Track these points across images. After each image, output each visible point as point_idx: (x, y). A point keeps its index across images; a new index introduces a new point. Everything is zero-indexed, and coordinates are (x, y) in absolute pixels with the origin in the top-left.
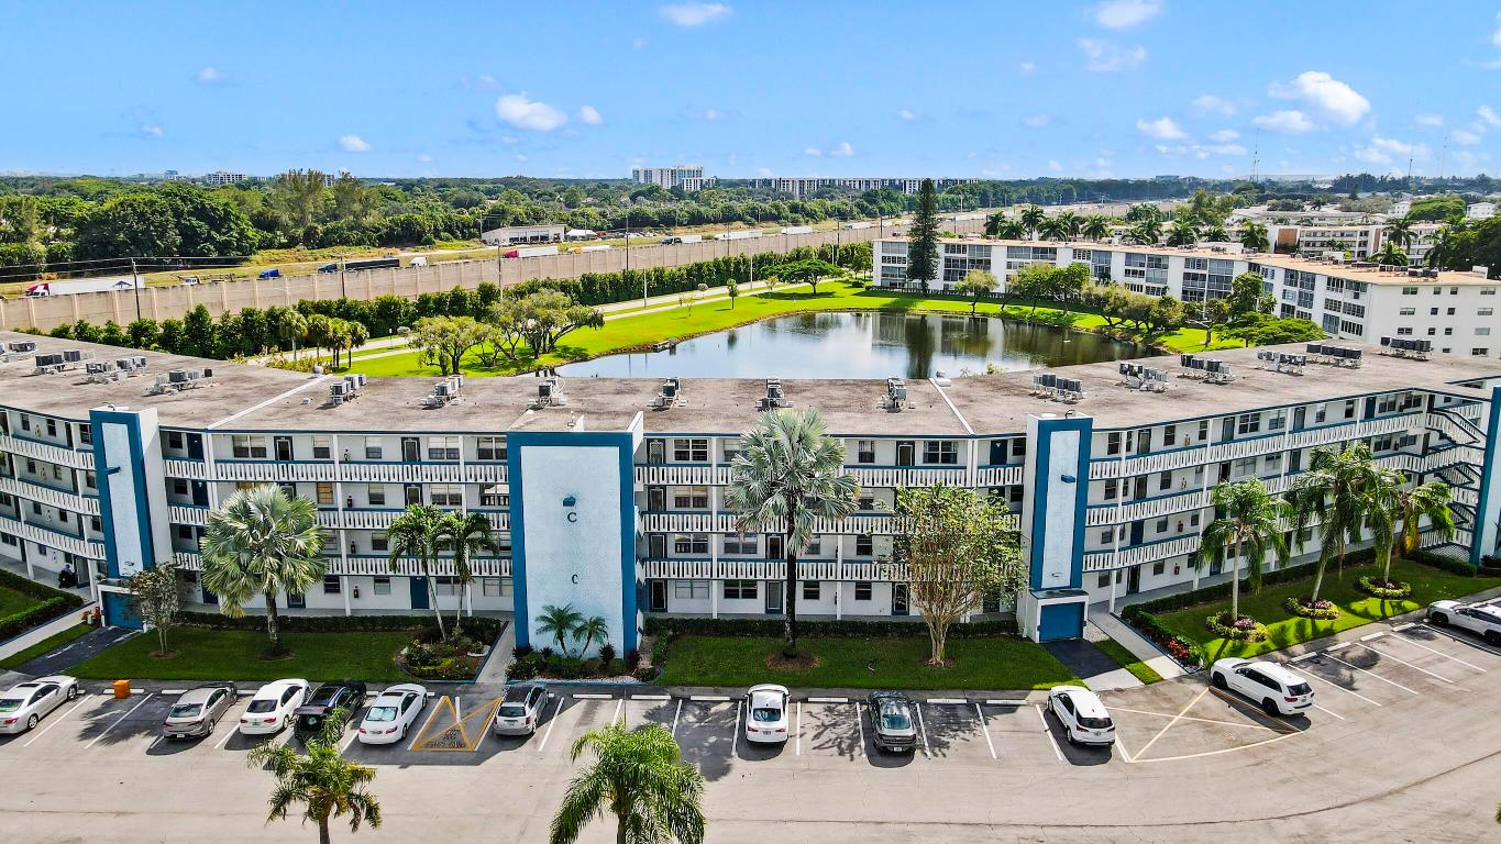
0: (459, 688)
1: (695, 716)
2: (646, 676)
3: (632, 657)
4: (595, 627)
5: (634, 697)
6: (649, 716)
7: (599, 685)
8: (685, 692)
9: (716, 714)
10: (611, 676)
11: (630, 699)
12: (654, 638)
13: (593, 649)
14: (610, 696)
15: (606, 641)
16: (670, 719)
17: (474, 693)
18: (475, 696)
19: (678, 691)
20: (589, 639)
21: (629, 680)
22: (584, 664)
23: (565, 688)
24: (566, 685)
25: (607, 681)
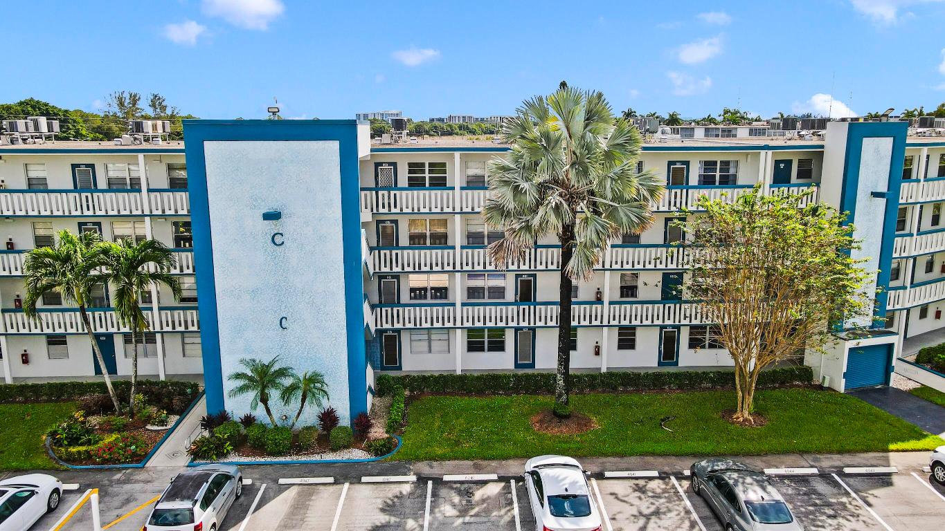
0: (118, 476)
1: (454, 506)
2: (381, 449)
3: (361, 423)
4: (312, 386)
5: (364, 479)
6: (388, 508)
7: (317, 464)
8: (435, 469)
9: (483, 501)
10: (334, 450)
11: (359, 482)
12: (387, 400)
13: (310, 416)
14: (331, 480)
15: (326, 404)
16: (418, 514)
17: (137, 482)
18: (138, 486)
19: (424, 468)
20: (303, 401)
21: (357, 454)
22: (296, 436)
23: (270, 469)
24: (271, 464)
25: (329, 457)
